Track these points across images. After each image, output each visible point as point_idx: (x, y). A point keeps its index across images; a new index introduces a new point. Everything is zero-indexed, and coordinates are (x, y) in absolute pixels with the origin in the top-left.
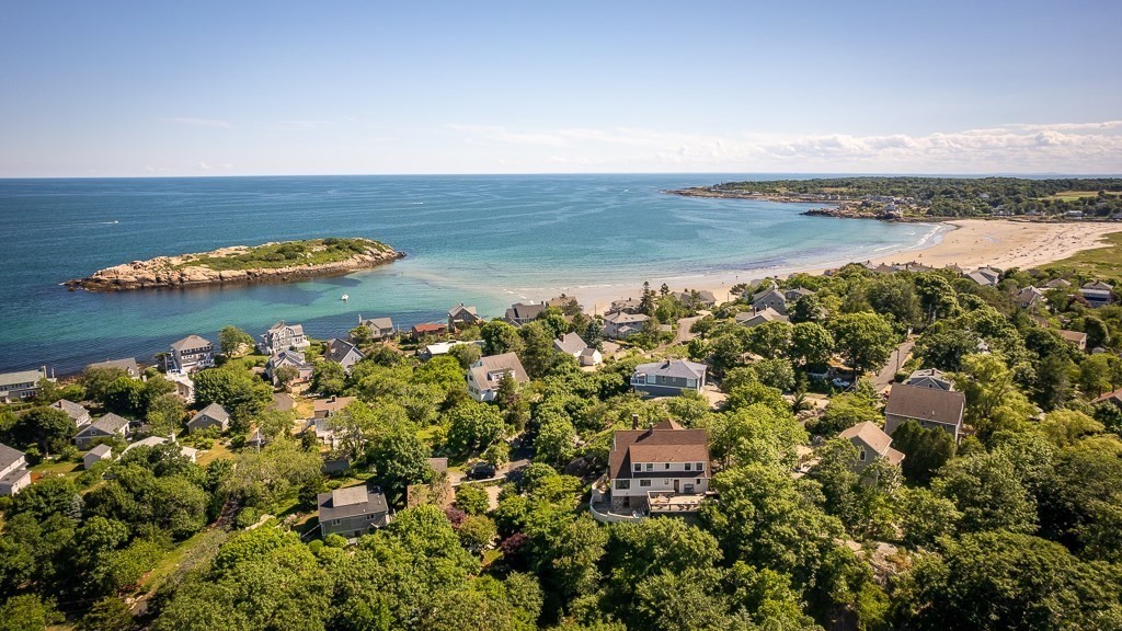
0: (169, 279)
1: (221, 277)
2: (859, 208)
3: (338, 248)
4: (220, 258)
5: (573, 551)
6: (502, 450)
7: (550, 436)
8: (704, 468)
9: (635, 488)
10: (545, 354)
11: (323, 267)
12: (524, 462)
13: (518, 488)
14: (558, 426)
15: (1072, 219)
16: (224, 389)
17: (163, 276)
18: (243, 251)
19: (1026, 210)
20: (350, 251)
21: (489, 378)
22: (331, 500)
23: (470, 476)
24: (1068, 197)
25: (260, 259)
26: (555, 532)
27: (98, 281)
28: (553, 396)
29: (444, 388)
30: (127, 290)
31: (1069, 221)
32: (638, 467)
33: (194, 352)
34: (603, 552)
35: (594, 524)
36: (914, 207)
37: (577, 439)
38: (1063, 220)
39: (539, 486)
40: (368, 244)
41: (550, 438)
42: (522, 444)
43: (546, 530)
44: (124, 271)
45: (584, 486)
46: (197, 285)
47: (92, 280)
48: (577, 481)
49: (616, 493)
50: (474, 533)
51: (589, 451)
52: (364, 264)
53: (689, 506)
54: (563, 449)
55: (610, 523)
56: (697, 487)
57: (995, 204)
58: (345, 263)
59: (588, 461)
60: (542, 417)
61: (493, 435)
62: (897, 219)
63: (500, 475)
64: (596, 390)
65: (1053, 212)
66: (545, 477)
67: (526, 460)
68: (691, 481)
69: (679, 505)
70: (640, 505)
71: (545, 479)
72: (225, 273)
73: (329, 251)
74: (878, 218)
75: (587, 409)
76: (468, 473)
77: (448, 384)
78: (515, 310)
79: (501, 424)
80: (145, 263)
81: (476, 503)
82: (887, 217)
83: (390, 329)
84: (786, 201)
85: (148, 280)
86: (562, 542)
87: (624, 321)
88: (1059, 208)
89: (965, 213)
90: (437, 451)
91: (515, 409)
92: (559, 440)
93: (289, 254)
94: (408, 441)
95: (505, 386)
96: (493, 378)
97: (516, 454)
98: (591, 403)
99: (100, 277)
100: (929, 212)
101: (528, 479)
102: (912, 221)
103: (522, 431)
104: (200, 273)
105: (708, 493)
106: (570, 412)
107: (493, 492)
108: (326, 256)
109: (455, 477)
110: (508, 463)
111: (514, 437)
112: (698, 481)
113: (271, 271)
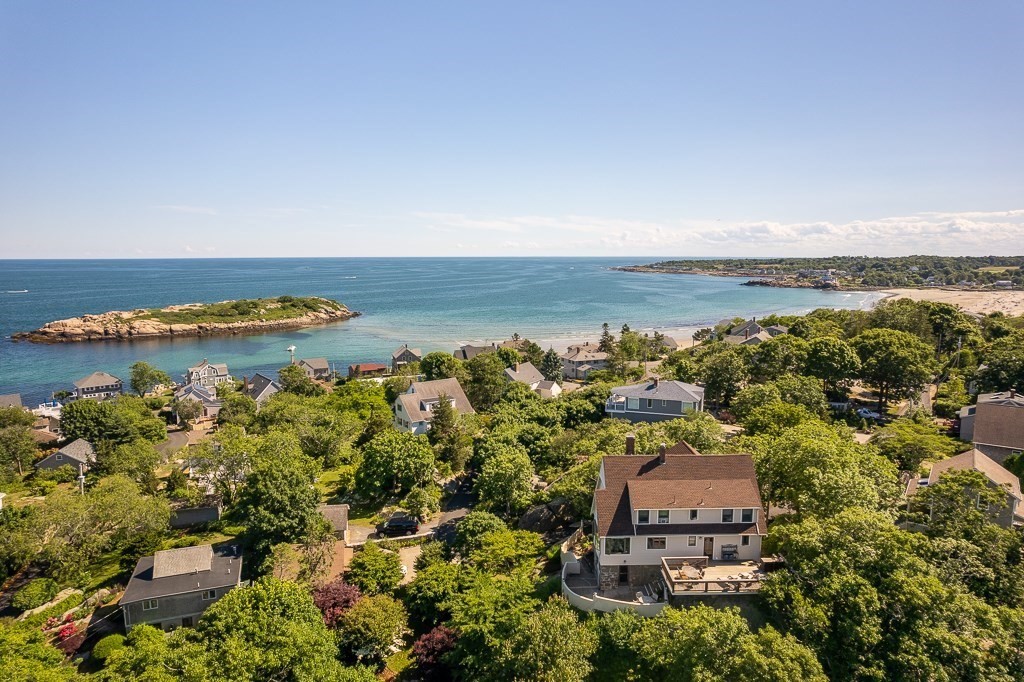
0: (118, 332)
1: (171, 330)
2: (797, 280)
3: (293, 305)
4: (172, 313)
5: (534, 668)
6: (431, 496)
7: (497, 474)
8: (755, 518)
9: (639, 552)
10: (494, 383)
11: (276, 322)
12: (461, 512)
13: (447, 549)
14: (509, 458)
15: (1003, 288)
16: (99, 423)
17: (111, 328)
18: (198, 306)
19: (957, 281)
20: (305, 309)
21: (422, 408)
22: (152, 568)
23: (381, 531)
24: (994, 270)
25: (213, 314)
26: (503, 630)
27: (45, 333)
28: (503, 425)
29: (362, 417)
30: (73, 342)
31: (1000, 290)
32: (644, 517)
33: (98, 390)
34: (588, 668)
35: (571, 617)
36: (849, 278)
37: (536, 479)
38: (995, 288)
39: (479, 546)
40: (323, 303)
41: (498, 477)
42: (460, 489)
43: (486, 627)
44: (73, 325)
45: (548, 547)
46: (146, 338)
47: (39, 333)
48: (538, 539)
49: (606, 560)
50: (367, 627)
51: (554, 495)
52: (318, 321)
53: (738, 584)
54: (515, 494)
55: (600, 614)
56: (743, 551)
57: (925, 276)
58: (298, 320)
59: (553, 509)
60: (486, 450)
61: (418, 475)
62: (835, 288)
63: (425, 530)
64: (560, 419)
65: (983, 282)
66: (488, 533)
67: (464, 510)
68: (734, 540)
69: (721, 583)
70: (651, 581)
71: (488, 536)
72: (175, 327)
73: (284, 308)
74: (816, 287)
75: (549, 440)
76: (380, 527)
77: (367, 413)
78: (464, 352)
79: (430, 459)
80: (95, 317)
81: (380, 574)
82: (825, 287)
83: (325, 370)
84: (725, 275)
85: (96, 332)
86: (516, 651)
87: (583, 359)
88: (988, 279)
89: (898, 283)
90: (339, 495)
91: (452, 441)
92: (510, 480)
93: (242, 310)
94: (285, 477)
95: (442, 416)
96: (428, 407)
97: (449, 502)
98: (554, 433)
99: (47, 330)
100: (864, 282)
101: (463, 535)
102: (848, 290)
103: (461, 472)
104: (150, 326)
105: (765, 560)
106: (527, 444)
107: (408, 557)
108: (280, 313)
109: (358, 532)
110: (439, 514)
111: (449, 479)
112: (745, 540)
113: (223, 326)
